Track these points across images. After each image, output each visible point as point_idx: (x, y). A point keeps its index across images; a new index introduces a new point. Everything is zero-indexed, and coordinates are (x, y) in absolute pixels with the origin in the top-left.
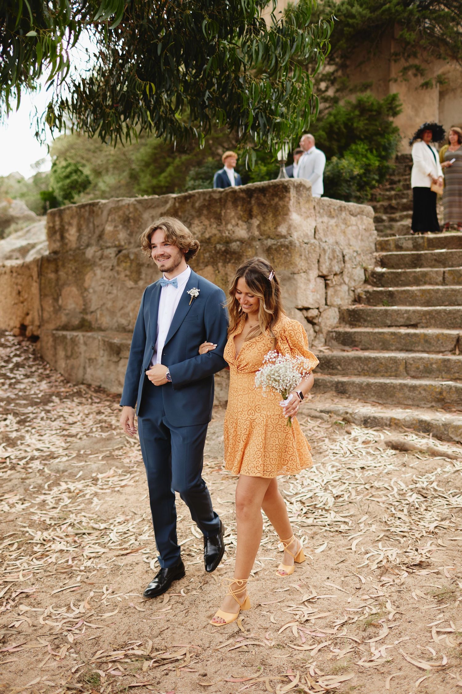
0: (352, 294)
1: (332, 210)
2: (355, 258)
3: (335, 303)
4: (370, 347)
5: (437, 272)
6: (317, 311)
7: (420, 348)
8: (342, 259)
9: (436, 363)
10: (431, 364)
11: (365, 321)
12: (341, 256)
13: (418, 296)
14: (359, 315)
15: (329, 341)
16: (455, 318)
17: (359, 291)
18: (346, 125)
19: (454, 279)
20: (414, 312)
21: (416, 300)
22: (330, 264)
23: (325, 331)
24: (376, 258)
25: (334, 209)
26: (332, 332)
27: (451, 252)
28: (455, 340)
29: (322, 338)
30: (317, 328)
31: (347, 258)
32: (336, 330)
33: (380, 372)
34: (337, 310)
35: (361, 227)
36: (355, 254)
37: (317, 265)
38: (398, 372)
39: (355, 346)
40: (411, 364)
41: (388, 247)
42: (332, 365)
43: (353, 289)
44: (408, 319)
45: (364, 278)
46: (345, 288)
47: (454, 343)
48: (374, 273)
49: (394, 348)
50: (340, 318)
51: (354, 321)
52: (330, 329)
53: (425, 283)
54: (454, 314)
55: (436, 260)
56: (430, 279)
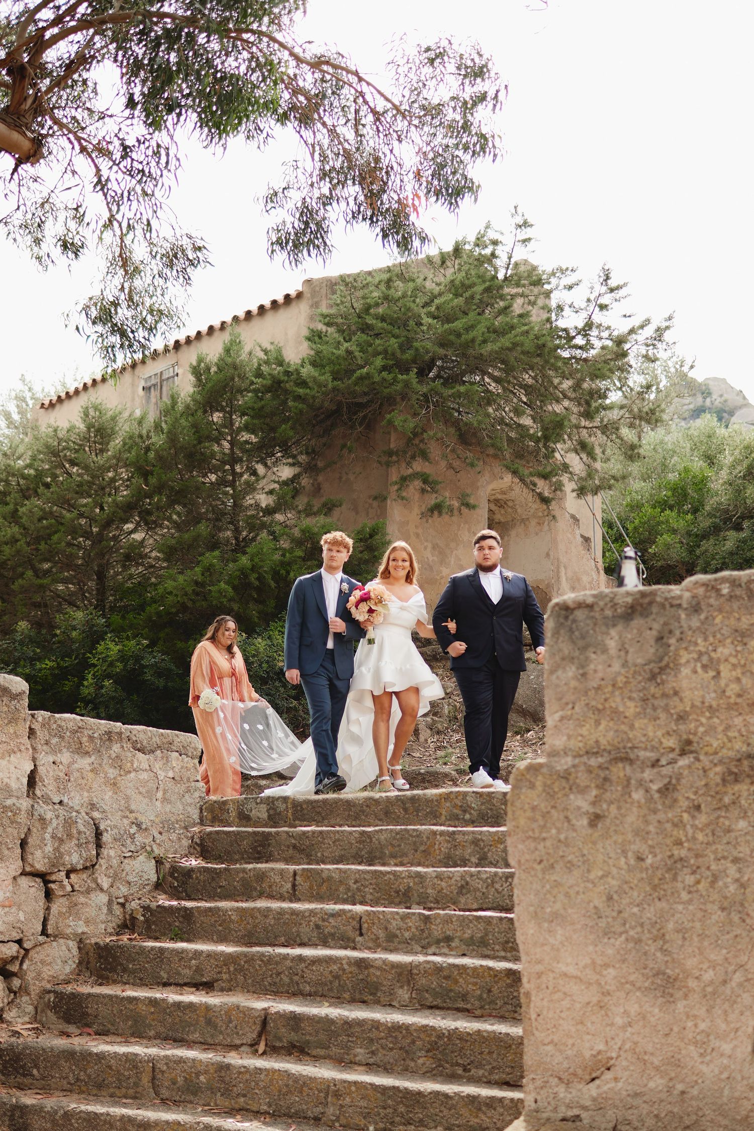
0: (117, 910)
1: (85, 739)
2: (132, 837)
3: (69, 931)
4: (112, 1029)
5: (282, 872)
6: (15, 947)
7: (196, 1036)
8: (92, 839)
9: (206, 1072)
10: (198, 1074)
11: (125, 970)
12: (90, 834)
13: (231, 921)
14: (115, 958)
15: (43, 1011)
16: (278, 974)
17: (134, 905)
18: (276, 574)
19: (311, 888)
20: (210, 955)
21: (230, 930)
22: (57, 849)
23: (35, 989)
24: (192, 838)
25: (91, 738)
26: (49, 992)
27: (321, 832)
28: (259, 1021)
29: (27, 1004)
30: (16, 983)
31: (106, 838)
32: (60, 988)
33: (108, 1087)
34: (73, 945)
35: (161, 775)
36: (134, 829)
37: (19, 851)
38: (140, 1089)
39: (88, 1025)
40: (163, 1072)
41: (225, 816)
42: (23, 1067)
43: (122, 900)
44: (198, 970)
45: (154, 878)
46: (103, 898)
47: (258, 1028)
48: (175, 869)
49: (152, 1033)
50: (80, 963)
51: (105, 969)
52: (49, 987)
53: (261, 895)
54: (277, 963)
55: (294, 847)
56: (270, 887)
